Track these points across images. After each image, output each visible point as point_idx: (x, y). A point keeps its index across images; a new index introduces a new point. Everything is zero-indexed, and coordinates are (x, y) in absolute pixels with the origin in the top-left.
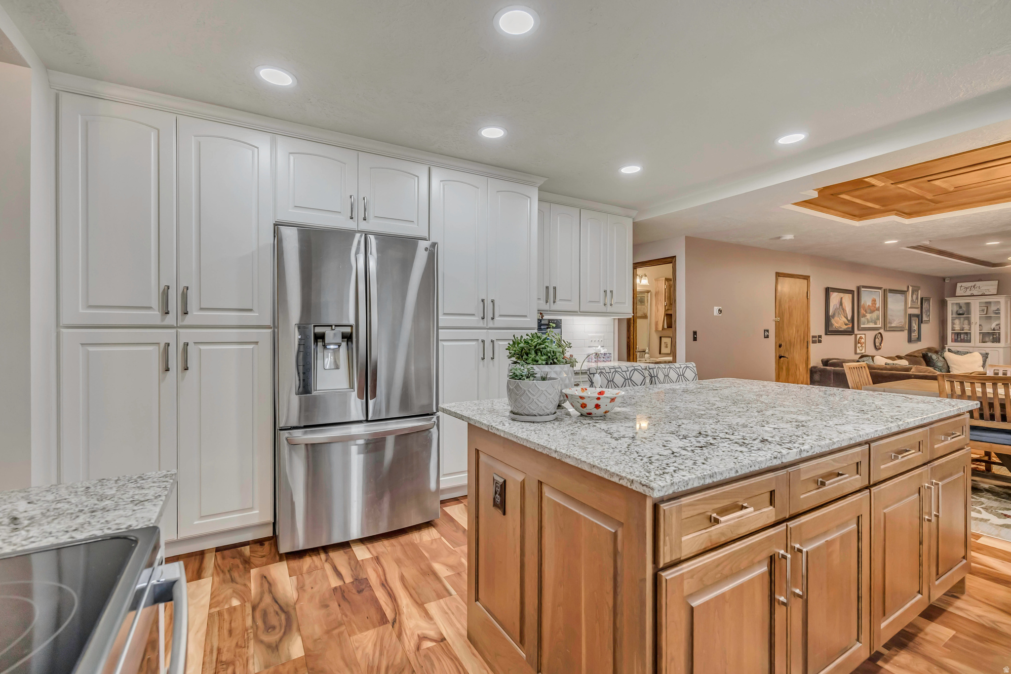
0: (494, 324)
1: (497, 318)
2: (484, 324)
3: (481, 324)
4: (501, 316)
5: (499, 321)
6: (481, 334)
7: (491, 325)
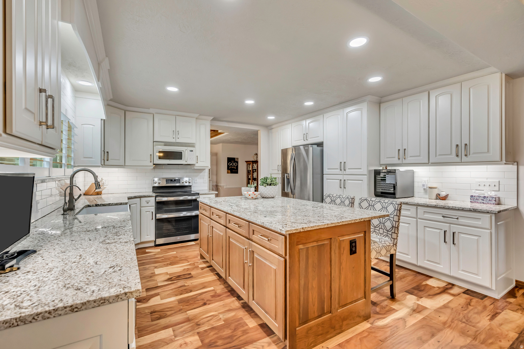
0: (345, 173)
1: (347, 170)
2: (341, 173)
3: (340, 173)
4: (349, 169)
5: (348, 171)
6: (340, 177)
7: (344, 173)
